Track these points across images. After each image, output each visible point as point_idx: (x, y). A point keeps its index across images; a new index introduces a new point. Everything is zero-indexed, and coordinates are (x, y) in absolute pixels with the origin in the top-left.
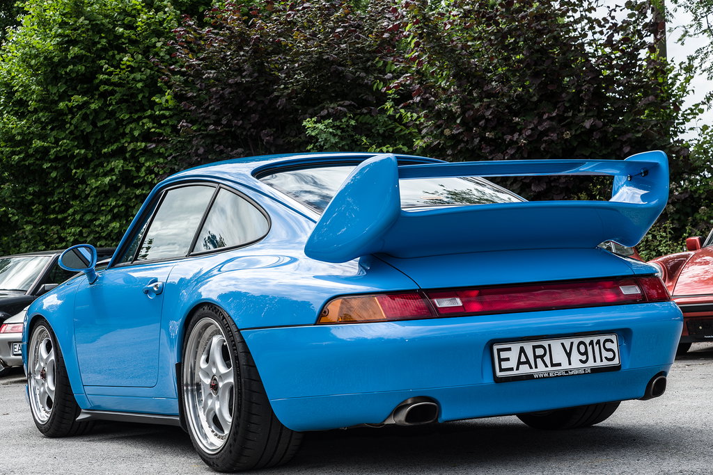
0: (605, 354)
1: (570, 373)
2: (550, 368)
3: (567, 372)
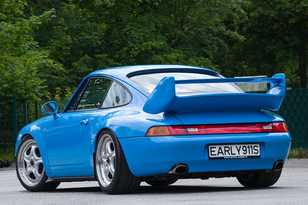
0: (254, 151)
1: (239, 157)
2: (231, 155)
3: (237, 157)
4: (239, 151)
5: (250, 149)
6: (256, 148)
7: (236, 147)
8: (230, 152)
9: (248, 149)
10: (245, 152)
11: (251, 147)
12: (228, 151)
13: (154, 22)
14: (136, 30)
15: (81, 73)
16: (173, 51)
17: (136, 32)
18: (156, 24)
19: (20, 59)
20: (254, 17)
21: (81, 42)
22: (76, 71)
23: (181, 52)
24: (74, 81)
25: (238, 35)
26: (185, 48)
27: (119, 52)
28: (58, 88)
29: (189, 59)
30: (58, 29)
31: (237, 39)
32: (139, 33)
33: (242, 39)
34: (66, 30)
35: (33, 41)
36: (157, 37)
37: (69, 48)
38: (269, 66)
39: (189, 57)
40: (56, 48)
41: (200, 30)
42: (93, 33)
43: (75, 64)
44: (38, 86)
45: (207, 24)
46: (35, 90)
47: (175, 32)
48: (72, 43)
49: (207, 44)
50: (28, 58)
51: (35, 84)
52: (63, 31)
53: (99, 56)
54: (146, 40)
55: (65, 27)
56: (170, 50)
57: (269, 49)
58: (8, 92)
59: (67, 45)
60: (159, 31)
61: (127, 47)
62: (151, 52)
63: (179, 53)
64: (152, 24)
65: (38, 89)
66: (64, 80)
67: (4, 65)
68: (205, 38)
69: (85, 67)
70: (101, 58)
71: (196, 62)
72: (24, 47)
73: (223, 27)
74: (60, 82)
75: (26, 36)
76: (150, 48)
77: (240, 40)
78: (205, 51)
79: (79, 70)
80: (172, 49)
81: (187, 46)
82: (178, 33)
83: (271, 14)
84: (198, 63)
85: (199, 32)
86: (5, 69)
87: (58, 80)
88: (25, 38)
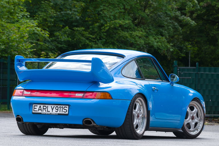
0: (63, 110)
1: (52, 114)
2: (47, 112)
4: (52, 109)
5: (61, 109)
6: (65, 108)
7: (51, 106)
8: (46, 110)
9: (59, 109)
10: (57, 111)
11: (62, 107)
12: (45, 109)
13: (123, 4)
14: (108, 10)
15: (61, 41)
16: (137, 29)
17: (108, 12)
18: (124, 6)
19: (15, 26)
20: (203, 6)
21: (63, 16)
22: (57, 40)
23: (143, 30)
24: (55, 47)
25: (191, 21)
26: (146, 27)
27: (92, 27)
28: (43, 52)
29: (149, 37)
30: (45, 4)
31: (189, 23)
32: (110, 13)
33: (193, 24)
34: (52, 5)
35: (26, 12)
36: (124, 16)
37: (52, 20)
38: (211, 48)
39: (150, 35)
40: (42, 19)
41: (159, 13)
42: (73, 9)
43: (57, 34)
44: (28, 49)
45: (166, 9)
46: (25, 52)
47: (140, 14)
48: (55, 16)
49: (165, 26)
50: (21, 25)
51: (26, 47)
52: (49, 6)
53: (77, 29)
54: (115, 18)
55: (51, 2)
56: (134, 28)
57: (213, 34)
58: (4, 52)
59: (51, 17)
60: (127, 12)
61: (99, 23)
62: (118, 28)
63: (142, 31)
64: (121, 6)
65: (28, 51)
66: (47, 46)
67: (2, 30)
68: (163, 21)
69: (65, 37)
70: (78, 30)
71: (154, 40)
72: (18, 16)
73: (179, 12)
74: (43, 48)
75: (21, 7)
76: (118, 25)
77: (192, 24)
78: (162, 31)
79: (60, 39)
80: (136, 28)
81: (148, 26)
82: (142, 15)
83: (217, 5)
84: (156, 41)
85: (159, 15)
86: (2, 33)
87: (42, 46)
88: (20, 9)
